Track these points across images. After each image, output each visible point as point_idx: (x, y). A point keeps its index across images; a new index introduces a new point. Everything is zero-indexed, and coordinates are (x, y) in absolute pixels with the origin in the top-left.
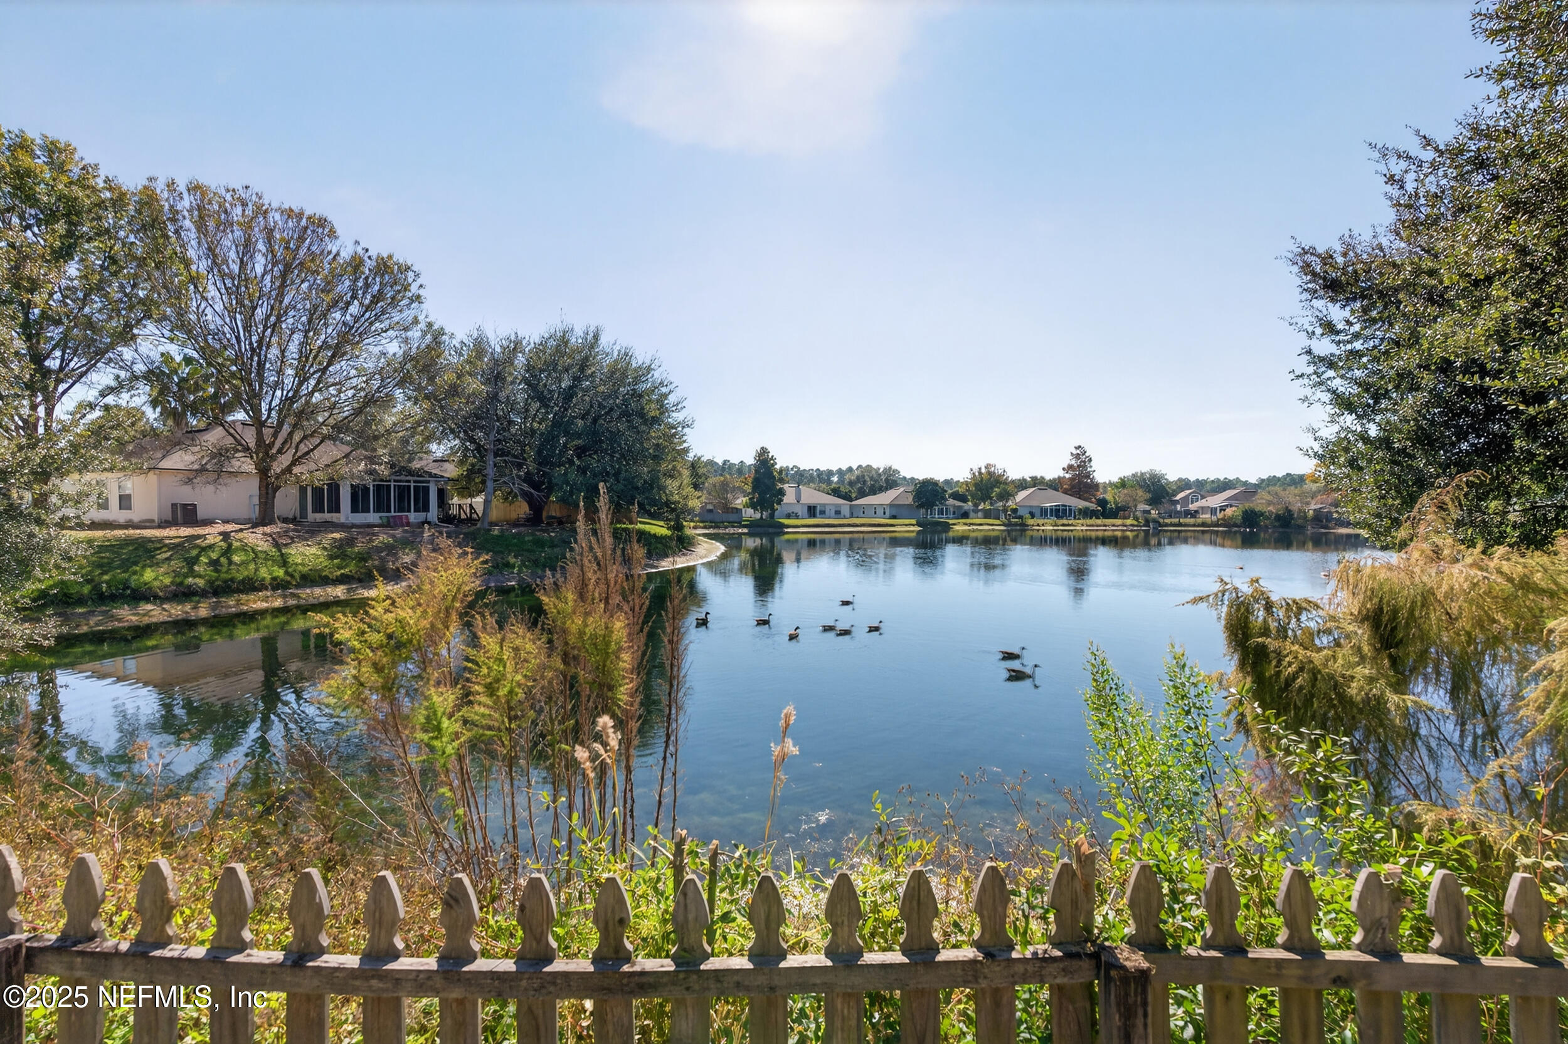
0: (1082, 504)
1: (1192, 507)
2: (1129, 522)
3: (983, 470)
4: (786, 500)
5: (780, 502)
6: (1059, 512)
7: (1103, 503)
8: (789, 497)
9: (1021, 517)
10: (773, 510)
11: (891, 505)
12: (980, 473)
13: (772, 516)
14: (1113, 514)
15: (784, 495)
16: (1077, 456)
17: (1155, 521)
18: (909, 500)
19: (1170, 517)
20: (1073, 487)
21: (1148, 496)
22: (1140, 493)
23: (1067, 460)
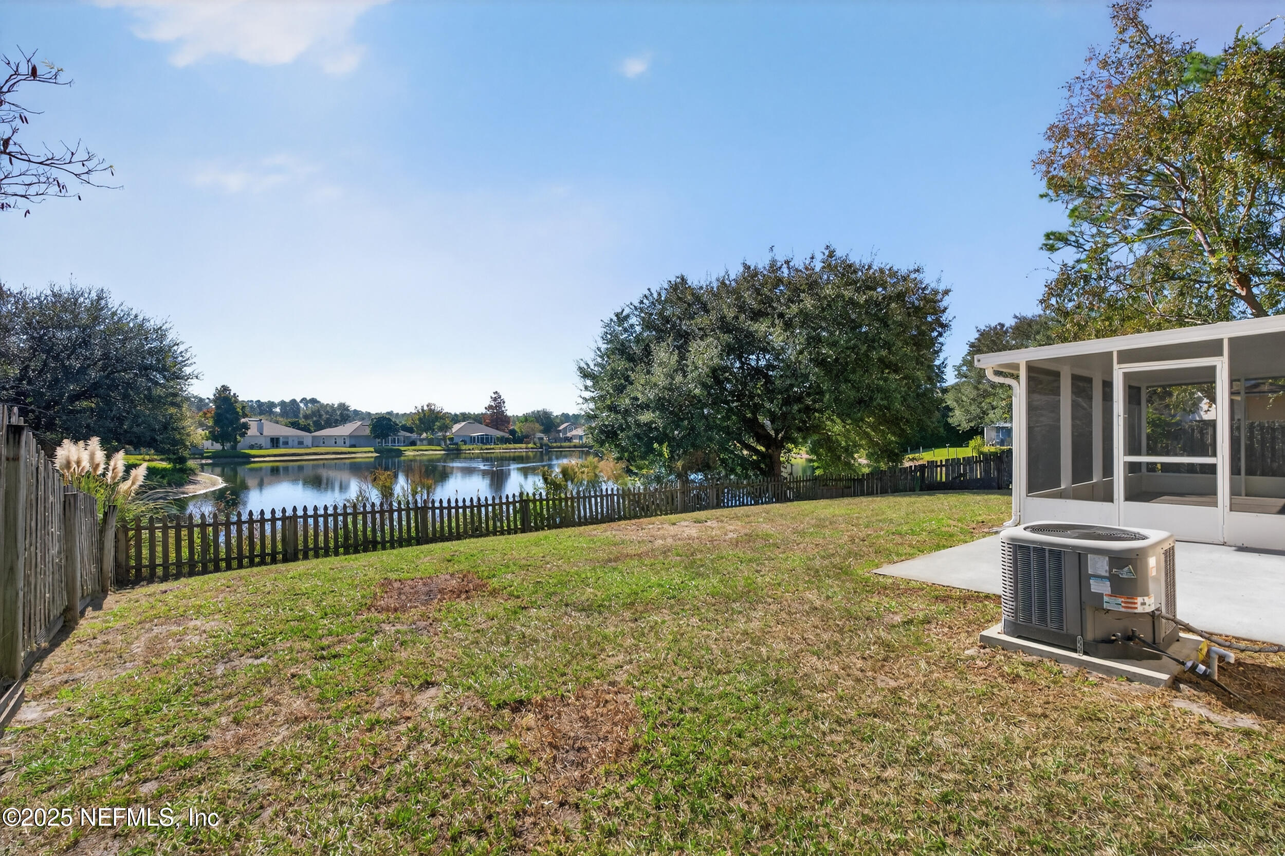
0: (499, 434)
1: (569, 435)
2: (530, 445)
3: (425, 408)
4: (249, 433)
5: (243, 435)
6: (485, 440)
7: (513, 432)
8: (253, 431)
9: (457, 444)
10: (236, 442)
11: (350, 436)
12: (423, 410)
13: (234, 447)
14: (519, 440)
15: (248, 429)
16: (495, 399)
17: (546, 445)
18: (367, 432)
19: (556, 442)
20: (492, 421)
21: (542, 428)
22: (537, 425)
23: (488, 402)
